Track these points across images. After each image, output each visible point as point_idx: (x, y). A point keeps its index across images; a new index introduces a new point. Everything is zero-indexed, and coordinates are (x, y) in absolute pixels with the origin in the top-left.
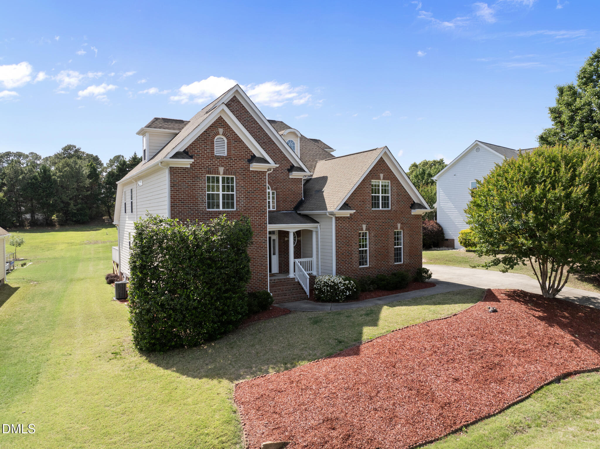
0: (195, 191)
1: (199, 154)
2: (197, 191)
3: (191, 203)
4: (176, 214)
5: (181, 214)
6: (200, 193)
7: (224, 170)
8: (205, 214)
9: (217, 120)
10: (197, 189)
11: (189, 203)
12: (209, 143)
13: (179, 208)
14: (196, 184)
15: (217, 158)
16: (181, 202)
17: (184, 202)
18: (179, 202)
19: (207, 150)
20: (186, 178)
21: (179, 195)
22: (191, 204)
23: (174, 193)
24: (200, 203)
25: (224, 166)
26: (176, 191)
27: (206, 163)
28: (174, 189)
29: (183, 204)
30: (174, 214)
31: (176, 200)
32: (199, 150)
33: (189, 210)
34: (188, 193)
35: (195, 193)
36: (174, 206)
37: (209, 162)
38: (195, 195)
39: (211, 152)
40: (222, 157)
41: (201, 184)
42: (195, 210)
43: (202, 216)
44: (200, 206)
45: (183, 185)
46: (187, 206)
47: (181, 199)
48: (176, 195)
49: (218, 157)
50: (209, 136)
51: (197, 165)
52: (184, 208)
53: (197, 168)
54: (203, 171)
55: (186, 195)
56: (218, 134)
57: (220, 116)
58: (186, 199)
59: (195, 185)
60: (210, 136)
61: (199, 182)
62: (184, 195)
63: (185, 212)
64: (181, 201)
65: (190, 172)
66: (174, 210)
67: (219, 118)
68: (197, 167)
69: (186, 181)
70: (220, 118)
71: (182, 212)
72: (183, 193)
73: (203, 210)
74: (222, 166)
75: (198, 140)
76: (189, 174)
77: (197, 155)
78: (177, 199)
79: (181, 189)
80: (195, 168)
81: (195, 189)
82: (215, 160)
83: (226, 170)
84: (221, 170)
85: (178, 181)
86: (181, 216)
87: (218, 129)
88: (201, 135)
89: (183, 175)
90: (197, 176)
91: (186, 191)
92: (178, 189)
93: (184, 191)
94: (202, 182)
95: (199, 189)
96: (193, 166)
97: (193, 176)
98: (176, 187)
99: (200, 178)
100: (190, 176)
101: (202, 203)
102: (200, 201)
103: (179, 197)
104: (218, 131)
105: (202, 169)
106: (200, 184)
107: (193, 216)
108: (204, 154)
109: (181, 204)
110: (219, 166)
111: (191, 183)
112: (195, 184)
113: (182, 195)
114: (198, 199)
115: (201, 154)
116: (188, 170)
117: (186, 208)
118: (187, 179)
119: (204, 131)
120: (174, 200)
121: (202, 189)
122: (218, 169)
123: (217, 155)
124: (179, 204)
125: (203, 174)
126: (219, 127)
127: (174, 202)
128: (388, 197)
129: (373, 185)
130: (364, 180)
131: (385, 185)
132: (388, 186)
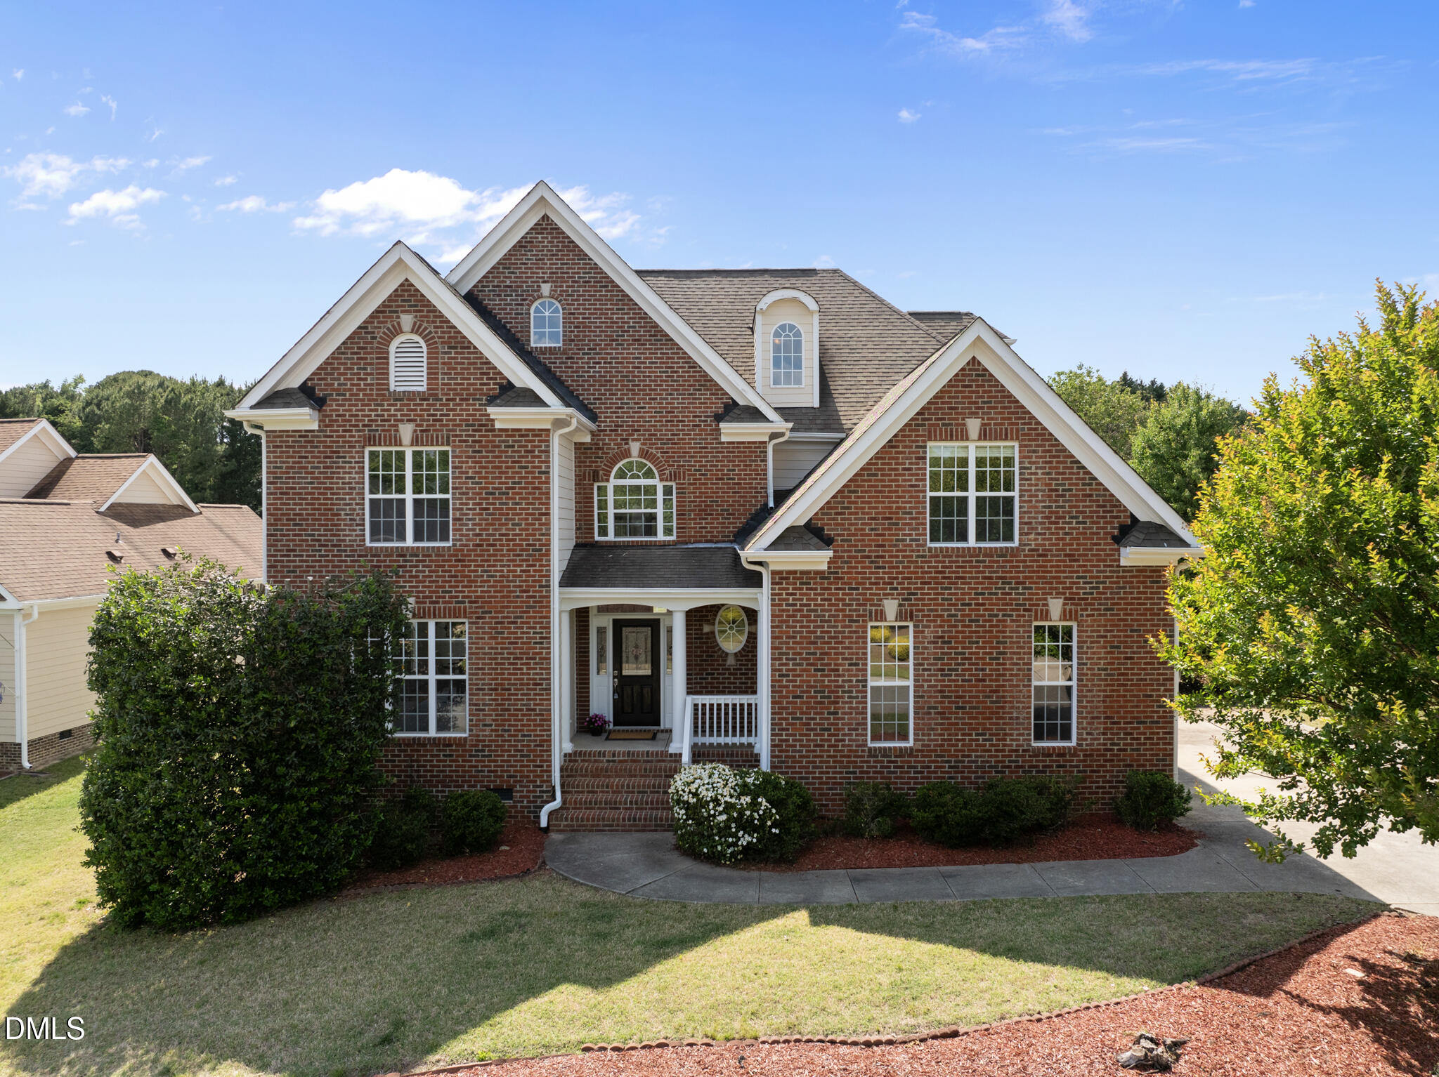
0: (332, 494)
1: (345, 390)
2: (339, 494)
3: (319, 525)
4: (282, 556)
5: (295, 556)
6: (345, 499)
7: (415, 431)
8: (359, 556)
9: (396, 290)
10: (338, 488)
11: (314, 525)
12: (372, 358)
13: (287, 540)
14: (334, 473)
15: (396, 400)
16: (295, 525)
17: (302, 525)
18: (289, 525)
19: (366, 379)
20: (306, 457)
21: (289, 504)
22: (319, 530)
23: (274, 499)
24: (345, 525)
25: (415, 420)
26: (281, 493)
27: (363, 416)
28: (275, 488)
29: (300, 530)
30: (276, 556)
31: (280, 520)
32: (345, 379)
33: (314, 546)
34: (312, 499)
35: (332, 499)
36: (276, 535)
37: (370, 410)
38: (332, 504)
39: (378, 384)
40: (411, 396)
41: (350, 473)
42: (333, 546)
43: (352, 561)
44: (344, 535)
45: (299, 478)
46: (309, 535)
47: (294, 515)
48: (281, 504)
49: (399, 397)
50: (373, 338)
51: (337, 421)
52: (303, 540)
53: (338, 431)
54: (354, 436)
55: (307, 504)
56: (398, 331)
57: (407, 280)
58: (307, 514)
59: (332, 478)
60: (375, 338)
61: (344, 468)
62: (301, 504)
63: (303, 551)
64: (294, 520)
65: (318, 442)
66: (276, 546)
67: (402, 285)
68: (338, 426)
69: (307, 468)
70: (407, 286)
71: (295, 551)
72: (300, 499)
73: (352, 546)
74: (408, 420)
75: (343, 353)
76: (317, 447)
77: (337, 395)
78: (282, 514)
79: (295, 488)
80: (331, 431)
81: (332, 489)
82: (389, 405)
83: (421, 431)
84: (406, 431)
85: (287, 468)
86: (294, 561)
87: (398, 317)
88: (349, 338)
89: (299, 452)
90: (339, 452)
91: (306, 494)
92: (287, 488)
93: (301, 494)
94: (350, 468)
95: (344, 488)
96: (327, 426)
97: (325, 452)
98: (281, 483)
99: (345, 457)
100: (319, 452)
101: (351, 525)
102: (344, 520)
103: (287, 509)
104: (399, 324)
105: (351, 431)
106: (344, 473)
107: (325, 561)
108: (358, 390)
109: (294, 530)
110: (402, 420)
111: (320, 473)
112: (332, 473)
113: (295, 504)
114: (340, 515)
115: (350, 390)
116: (312, 436)
117: (307, 540)
118: (309, 462)
119: (360, 327)
120: (275, 520)
121: (350, 488)
122: (397, 431)
123: (398, 389)
124: (287, 530)
125: (354, 447)
126: (402, 312)
127: (277, 525)
128: (1009, 501)
129: (935, 462)
130: (891, 444)
131: (995, 462)
132: (1009, 461)
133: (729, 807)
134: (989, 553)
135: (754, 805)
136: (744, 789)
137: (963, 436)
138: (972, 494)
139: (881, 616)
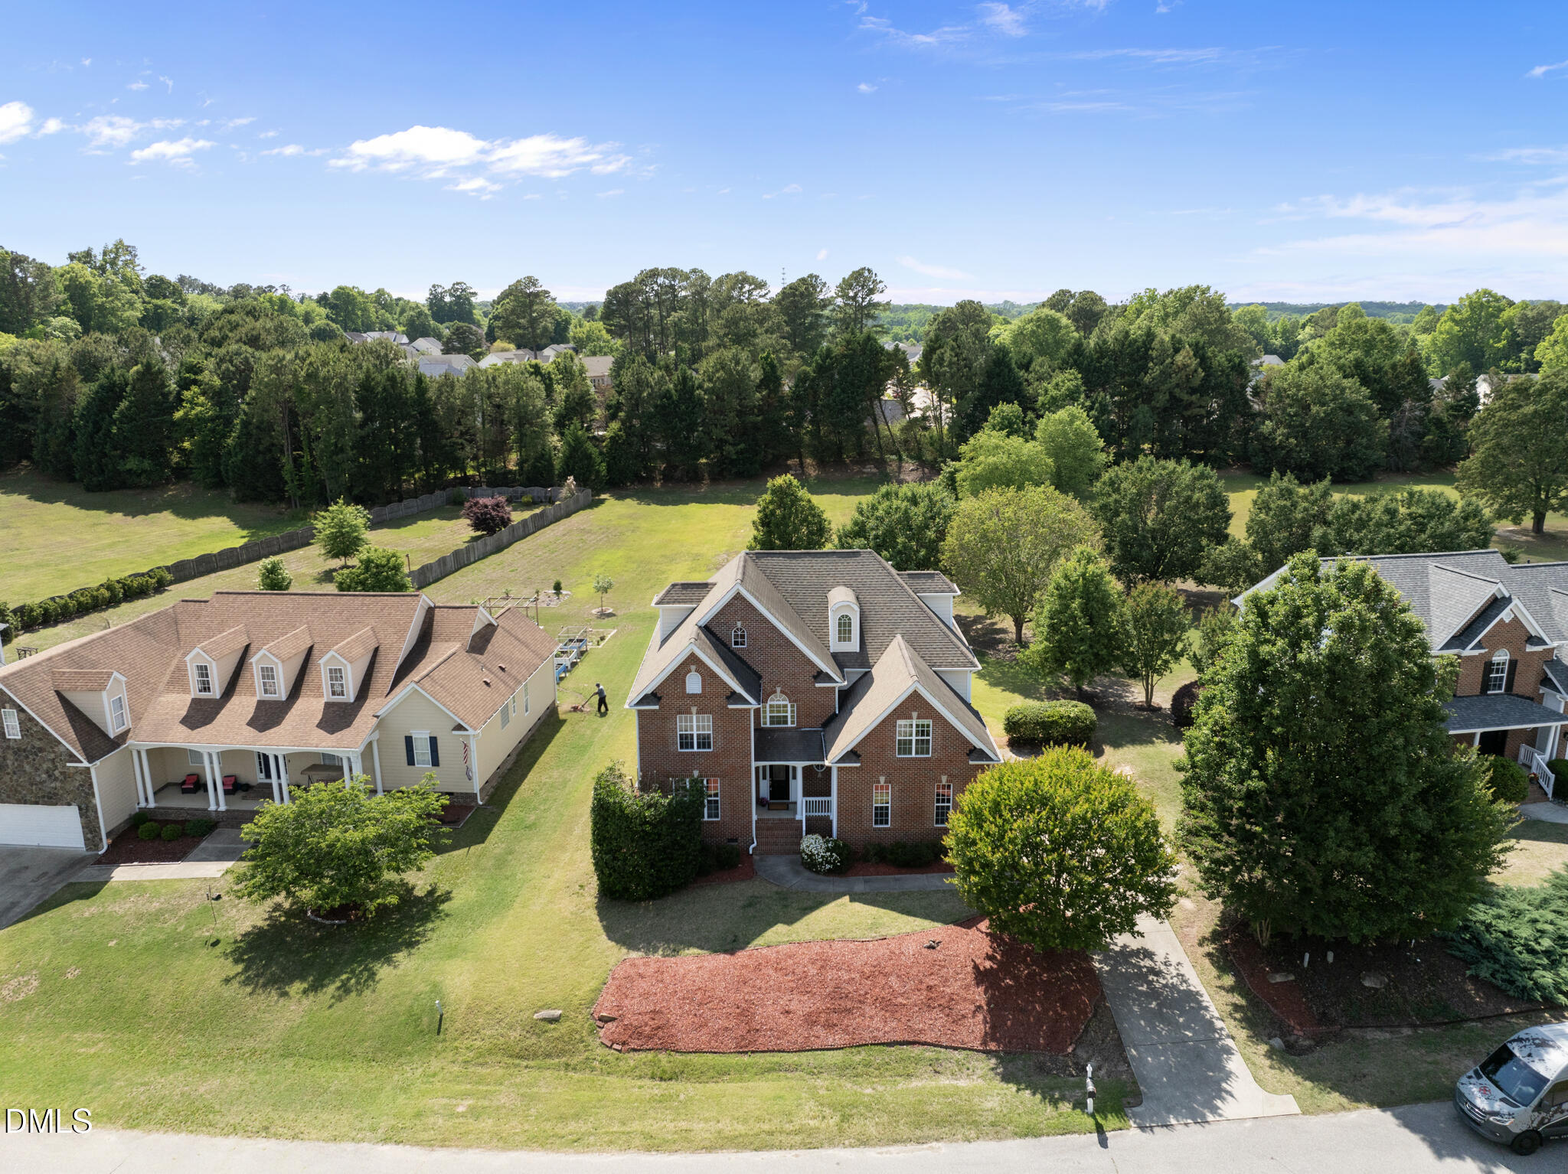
8: (675, 756)
9: (689, 655)
12: (680, 681)
19: (678, 690)
27: (676, 703)
37: (680, 701)
39: (682, 691)
40: (695, 695)
49: (691, 696)
50: (679, 675)
56: (689, 671)
60: (681, 673)
67: (691, 653)
73: (673, 752)
82: (687, 699)
85: (647, 724)
87: (690, 665)
102: (671, 742)
104: (691, 668)
108: (674, 694)
115: (671, 694)
123: (690, 693)
126: (691, 663)
128: (928, 741)
129: (900, 726)
130: (883, 721)
131: (923, 726)
132: (928, 726)
133: (823, 857)
134: (920, 759)
135: (831, 856)
136: (828, 850)
137: (911, 718)
138: (914, 738)
139: (879, 782)
